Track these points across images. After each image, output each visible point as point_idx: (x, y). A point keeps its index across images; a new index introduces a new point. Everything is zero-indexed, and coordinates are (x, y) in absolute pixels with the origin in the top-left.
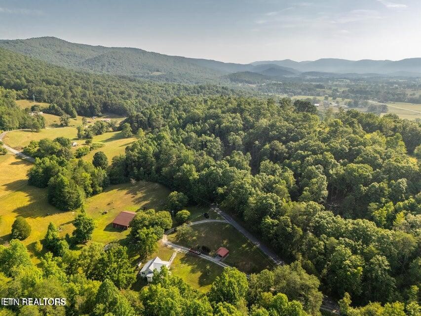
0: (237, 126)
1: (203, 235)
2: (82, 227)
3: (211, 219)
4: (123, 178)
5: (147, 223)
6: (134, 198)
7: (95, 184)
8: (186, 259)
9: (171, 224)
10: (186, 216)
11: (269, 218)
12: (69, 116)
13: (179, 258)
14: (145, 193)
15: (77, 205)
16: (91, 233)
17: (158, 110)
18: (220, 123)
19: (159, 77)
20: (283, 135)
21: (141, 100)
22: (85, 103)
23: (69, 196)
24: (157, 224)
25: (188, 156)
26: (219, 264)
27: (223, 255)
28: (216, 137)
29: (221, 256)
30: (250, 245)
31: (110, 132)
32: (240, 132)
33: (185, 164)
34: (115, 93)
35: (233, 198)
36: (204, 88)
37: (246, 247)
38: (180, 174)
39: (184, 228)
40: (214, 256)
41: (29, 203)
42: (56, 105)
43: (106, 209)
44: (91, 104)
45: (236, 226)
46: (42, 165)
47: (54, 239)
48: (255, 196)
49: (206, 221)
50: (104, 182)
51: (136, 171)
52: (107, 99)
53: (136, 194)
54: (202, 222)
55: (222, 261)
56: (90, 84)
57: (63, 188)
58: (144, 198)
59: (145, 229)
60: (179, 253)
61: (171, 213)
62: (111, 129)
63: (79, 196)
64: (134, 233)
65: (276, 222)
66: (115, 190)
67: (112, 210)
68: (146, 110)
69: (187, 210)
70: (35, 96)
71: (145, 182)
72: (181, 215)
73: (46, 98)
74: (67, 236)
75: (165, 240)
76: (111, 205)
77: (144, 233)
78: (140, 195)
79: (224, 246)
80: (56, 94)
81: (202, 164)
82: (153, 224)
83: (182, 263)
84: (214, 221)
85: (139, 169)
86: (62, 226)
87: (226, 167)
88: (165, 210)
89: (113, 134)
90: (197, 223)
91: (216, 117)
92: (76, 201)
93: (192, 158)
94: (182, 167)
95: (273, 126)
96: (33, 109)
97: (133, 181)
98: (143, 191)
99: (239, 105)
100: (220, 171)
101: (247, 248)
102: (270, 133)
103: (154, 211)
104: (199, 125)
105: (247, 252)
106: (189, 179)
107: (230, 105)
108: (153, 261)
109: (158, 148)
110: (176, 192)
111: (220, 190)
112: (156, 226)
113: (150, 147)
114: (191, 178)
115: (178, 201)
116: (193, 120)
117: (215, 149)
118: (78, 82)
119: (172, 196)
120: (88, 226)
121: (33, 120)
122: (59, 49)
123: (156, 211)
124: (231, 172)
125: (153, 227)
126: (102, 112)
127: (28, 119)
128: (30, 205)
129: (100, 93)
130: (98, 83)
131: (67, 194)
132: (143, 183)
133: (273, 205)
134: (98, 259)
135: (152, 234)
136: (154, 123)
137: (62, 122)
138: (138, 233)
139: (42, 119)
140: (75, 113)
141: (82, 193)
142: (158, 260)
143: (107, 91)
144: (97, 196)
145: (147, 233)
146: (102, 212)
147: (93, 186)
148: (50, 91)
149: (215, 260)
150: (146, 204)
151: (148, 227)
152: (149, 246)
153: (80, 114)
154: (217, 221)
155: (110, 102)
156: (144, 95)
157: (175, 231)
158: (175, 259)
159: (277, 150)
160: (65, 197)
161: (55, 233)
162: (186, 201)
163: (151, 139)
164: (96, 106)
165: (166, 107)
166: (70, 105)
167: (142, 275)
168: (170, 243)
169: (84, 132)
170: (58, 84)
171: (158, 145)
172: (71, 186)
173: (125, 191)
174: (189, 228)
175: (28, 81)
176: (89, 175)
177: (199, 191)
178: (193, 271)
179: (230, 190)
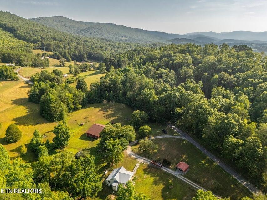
0: (187, 62)
1: (163, 149)
2: (60, 135)
3: (170, 134)
4: (97, 99)
5: (114, 135)
6: (105, 114)
7: (76, 103)
8: (149, 170)
9: (135, 137)
10: (147, 131)
11: (233, 137)
12: (65, 60)
13: (142, 168)
14: (113, 111)
15: (61, 118)
16: (68, 141)
17: (125, 55)
18: (173, 60)
19: (126, 41)
20: (229, 67)
21: (113, 52)
22: (77, 52)
23: (54, 110)
24: (122, 136)
25: (148, 83)
26: (180, 178)
27: (184, 170)
28: (170, 70)
29: (182, 170)
30: (210, 162)
31: (92, 70)
32: (190, 66)
33: (146, 89)
34: (96, 47)
35: (190, 118)
36: (156, 45)
37: (206, 163)
38: (142, 96)
39: (146, 141)
40: (175, 170)
41: (26, 114)
42: (58, 53)
43: (83, 121)
44: (81, 53)
45: (193, 142)
46: (39, 87)
47: (37, 143)
48: (213, 115)
49: (165, 136)
50: (83, 101)
51: (107, 94)
52: (91, 50)
53: (107, 111)
54: (161, 137)
55: (183, 175)
56: (82, 42)
57: (51, 103)
58: (113, 115)
59: (112, 141)
60: (141, 164)
61: (134, 127)
62: (92, 69)
63: (62, 111)
64: (103, 143)
65: (241, 142)
66: (91, 108)
67: (87, 123)
68: (117, 55)
69: (148, 126)
70: (45, 47)
71: (114, 103)
72: (143, 130)
73: (52, 49)
74: (48, 142)
75: (129, 150)
76: (87, 119)
77: (111, 144)
78: (109, 112)
79: (184, 161)
80: (58, 47)
81: (160, 89)
82: (119, 136)
83: (144, 174)
84: (172, 136)
85: (109, 92)
86: (47, 133)
87: (182, 91)
88: (130, 124)
89: (94, 72)
90: (157, 137)
91: (170, 56)
92: (60, 114)
93: (152, 85)
94: (144, 91)
95: (219, 61)
96: (43, 55)
97: (105, 102)
98: (112, 110)
99: (188, 48)
100: (178, 94)
101: (207, 165)
102: (218, 66)
103: (120, 124)
104: (156, 62)
105: (207, 168)
106: (149, 100)
107: (180, 48)
108: (119, 170)
109: (124, 78)
110: (139, 111)
111: (179, 110)
112: (121, 138)
113: (119, 76)
114: (151, 99)
115: (140, 118)
116: (151, 59)
117: (170, 78)
118: (73, 40)
119: (136, 114)
120: (65, 135)
121: (42, 61)
122: (64, 24)
123: (122, 125)
124: (188, 95)
125: (119, 138)
126: (88, 58)
127: (38, 60)
128: (26, 116)
129: (87, 47)
130: (86, 41)
131: (53, 108)
132: (112, 103)
133: (236, 125)
134: (67, 165)
135: (118, 145)
136: (122, 63)
137: (61, 63)
138: (106, 143)
139: (47, 61)
140: (70, 58)
141: (65, 109)
142: (123, 170)
143: (92, 46)
144: (77, 111)
145: (113, 144)
146: (80, 124)
147: (74, 103)
148: (55, 44)
149: (176, 174)
150: (114, 119)
151: (114, 139)
152: (115, 156)
153: (73, 59)
154: (175, 137)
155: (93, 52)
156: (116, 49)
157: (138, 143)
158: (138, 169)
159: (225, 80)
160: (51, 111)
161: (39, 139)
162: (147, 117)
163: (119, 71)
164: (84, 54)
165: (130, 53)
166: (67, 53)
167: (108, 183)
168: (133, 153)
169: (74, 69)
170: (61, 40)
171: (125, 75)
172: (56, 102)
173: (98, 109)
174: (151, 142)
175: (42, 38)
176: (71, 95)
177: (158, 111)
178: (155, 183)
179: (188, 111)
